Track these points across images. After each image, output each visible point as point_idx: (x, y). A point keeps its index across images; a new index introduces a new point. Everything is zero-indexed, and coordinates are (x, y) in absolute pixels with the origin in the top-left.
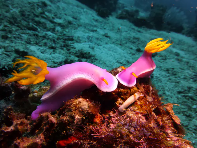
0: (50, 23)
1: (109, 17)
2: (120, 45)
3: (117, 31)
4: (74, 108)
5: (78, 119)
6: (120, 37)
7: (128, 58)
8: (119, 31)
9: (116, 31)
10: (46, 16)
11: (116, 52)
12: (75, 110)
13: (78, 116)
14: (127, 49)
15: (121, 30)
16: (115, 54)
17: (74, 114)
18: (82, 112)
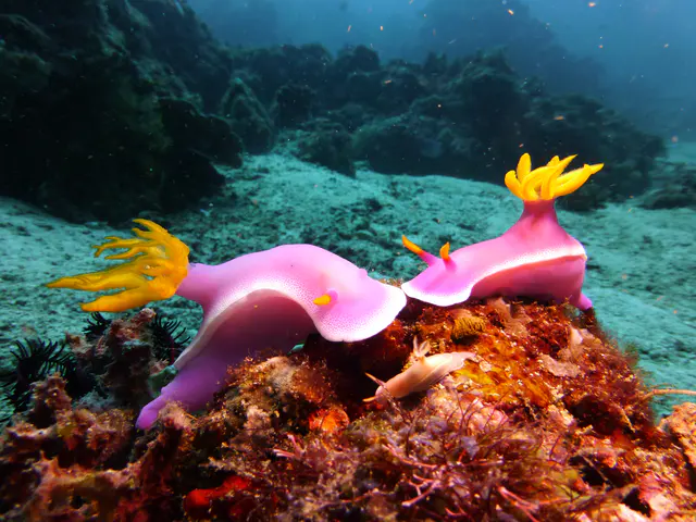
0: (382, 250)
1: (603, 207)
2: (649, 289)
3: (642, 249)
4: (247, 384)
5: (258, 418)
6: (651, 266)
7: (685, 334)
8: (647, 245)
9: (636, 247)
10: (374, 233)
11: (621, 315)
12: (252, 390)
13: (259, 408)
14: (684, 302)
15: (659, 243)
16: (616, 319)
17: (243, 402)
18: (272, 396)
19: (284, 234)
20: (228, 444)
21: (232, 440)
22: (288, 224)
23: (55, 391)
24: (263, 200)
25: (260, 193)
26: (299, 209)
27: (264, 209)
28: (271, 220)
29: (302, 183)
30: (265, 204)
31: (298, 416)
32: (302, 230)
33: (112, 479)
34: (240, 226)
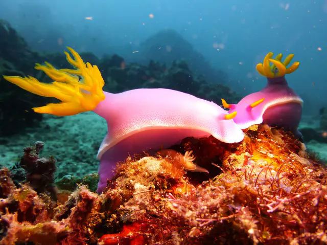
4: (132, 171)
5: (142, 190)
12: (135, 174)
13: (141, 184)
17: (131, 181)
18: (148, 177)
19: (82, 145)
20: (124, 206)
21: (126, 203)
22: (84, 141)
23: (6, 178)
24: (67, 129)
25: (64, 125)
26: (89, 133)
27: (68, 133)
28: (74, 138)
29: (89, 120)
30: (68, 131)
31: (166, 187)
32: (93, 143)
33: (55, 227)
34: (54, 142)
